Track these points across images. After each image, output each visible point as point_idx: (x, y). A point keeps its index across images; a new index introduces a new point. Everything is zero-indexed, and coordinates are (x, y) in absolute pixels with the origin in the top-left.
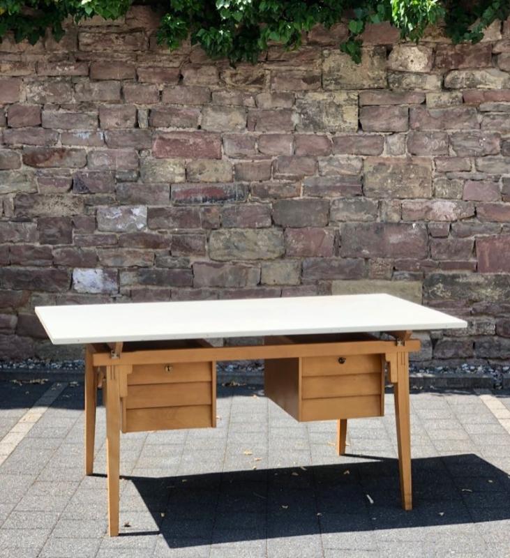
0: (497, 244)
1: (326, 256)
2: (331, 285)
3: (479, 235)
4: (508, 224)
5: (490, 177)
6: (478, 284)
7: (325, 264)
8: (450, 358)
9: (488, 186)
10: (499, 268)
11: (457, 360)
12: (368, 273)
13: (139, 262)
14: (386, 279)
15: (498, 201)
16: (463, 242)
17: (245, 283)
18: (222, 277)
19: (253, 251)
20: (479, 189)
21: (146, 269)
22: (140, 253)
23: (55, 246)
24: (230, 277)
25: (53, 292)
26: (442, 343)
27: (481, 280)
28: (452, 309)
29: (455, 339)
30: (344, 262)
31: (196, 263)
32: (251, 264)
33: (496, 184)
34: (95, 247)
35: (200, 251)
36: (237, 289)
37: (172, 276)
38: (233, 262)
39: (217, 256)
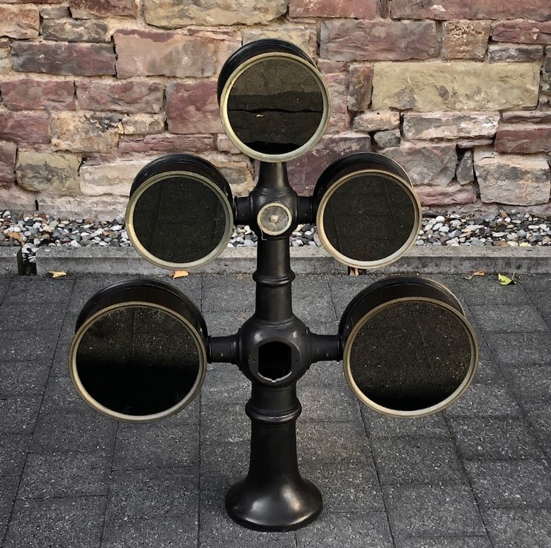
1: (364, 18)
2: (372, 71)
7: (362, 33)
12: (441, 48)
13: (10, 30)
14: (474, 59)
17: (212, 68)
18: (169, 60)
19: (227, 8)
21: (26, 43)
22: (13, 13)
24: (186, 59)
30: (396, 28)
31: (119, 31)
32: (225, 33)
35: (125, 8)
36: (198, 81)
37: (75, 55)
38: (189, 30)
39: (158, 19)
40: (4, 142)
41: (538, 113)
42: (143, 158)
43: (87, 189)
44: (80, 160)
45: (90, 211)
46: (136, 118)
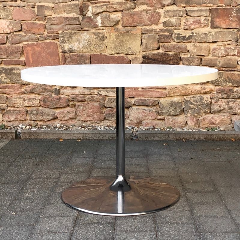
0: (36, 49)
3: (25, 43)
4: (42, 35)
5: (29, 5)
8: (13, 121)
9: (28, 11)
10: (39, 64)
11: (17, 122)
15: (35, 20)
16: (15, 47)
20: (22, 13)
26: (7, 111)
28: (12, 90)
29: (15, 108)
33: (33, 9)
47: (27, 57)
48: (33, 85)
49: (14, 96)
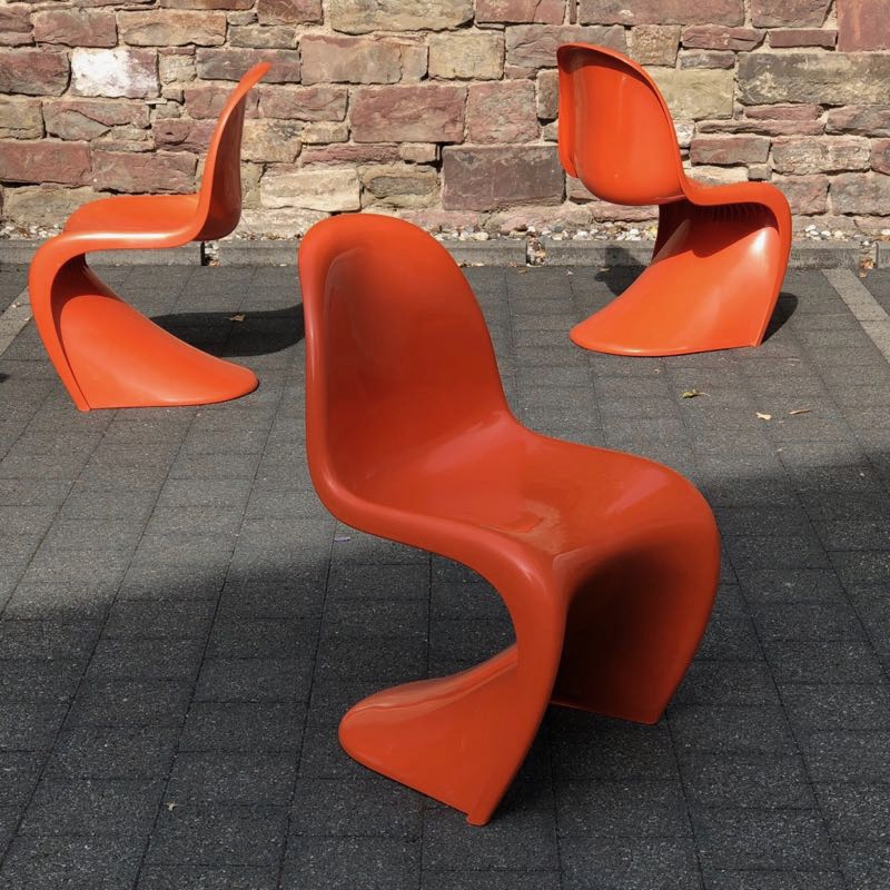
1: (552, 23)
6: (838, 73)
7: (551, 38)
10: (880, 42)
11: (797, 218)
13: (197, 36)
14: (664, 65)
17: (398, 74)
18: (355, 65)
19: (413, 13)
21: (212, 49)
22: (200, 19)
23: (36, 6)
24: (372, 65)
25: (34, 96)
27: (845, 65)
28: (790, 122)
29: (793, 177)
30: (586, 33)
31: (306, 37)
32: (410, 38)
34: (112, 8)
35: (312, 13)
36: (384, 87)
37: (261, 61)
38: (376, 36)
39: (345, 24)
40: (185, 152)
41: (733, 122)
42: (326, 168)
43: (267, 201)
44: (261, 170)
45: (270, 225)
46: (320, 126)
47: (846, 23)
48: (855, 106)
49: (794, 140)
